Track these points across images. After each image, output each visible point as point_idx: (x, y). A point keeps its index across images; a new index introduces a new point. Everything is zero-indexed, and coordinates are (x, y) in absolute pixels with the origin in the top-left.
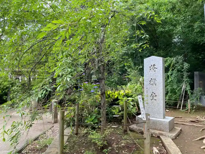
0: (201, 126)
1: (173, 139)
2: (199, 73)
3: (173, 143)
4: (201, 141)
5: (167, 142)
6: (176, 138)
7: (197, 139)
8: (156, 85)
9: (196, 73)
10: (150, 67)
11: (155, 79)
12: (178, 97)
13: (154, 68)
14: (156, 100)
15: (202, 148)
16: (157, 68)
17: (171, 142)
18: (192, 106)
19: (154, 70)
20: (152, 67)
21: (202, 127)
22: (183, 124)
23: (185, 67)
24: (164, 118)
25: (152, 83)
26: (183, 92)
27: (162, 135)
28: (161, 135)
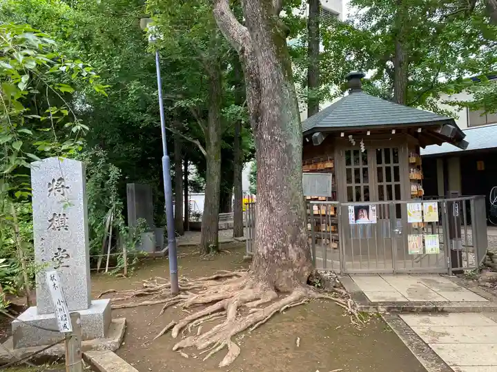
0: (159, 301)
1: (115, 352)
2: (135, 185)
3: (120, 361)
4: (168, 334)
5: (106, 363)
6: (121, 346)
7: (160, 334)
8: (66, 229)
9: (130, 186)
10: (50, 184)
11: (64, 215)
12: (98, 243)
13: (60, 186)
14: (68, 266)
15: (174, 349)
16: (68, 188)
17: (114, 360)
18: (130, 258)
19: (62, 192)
20: (55, 183)
21: (162, 303)
22: (125, 308)
23: (111, 175)
24: (90, 306)
25: (56, 224)
26: (109, 231)
27: (90, 348)
28: (85, 351)
